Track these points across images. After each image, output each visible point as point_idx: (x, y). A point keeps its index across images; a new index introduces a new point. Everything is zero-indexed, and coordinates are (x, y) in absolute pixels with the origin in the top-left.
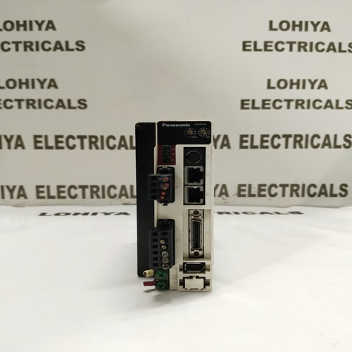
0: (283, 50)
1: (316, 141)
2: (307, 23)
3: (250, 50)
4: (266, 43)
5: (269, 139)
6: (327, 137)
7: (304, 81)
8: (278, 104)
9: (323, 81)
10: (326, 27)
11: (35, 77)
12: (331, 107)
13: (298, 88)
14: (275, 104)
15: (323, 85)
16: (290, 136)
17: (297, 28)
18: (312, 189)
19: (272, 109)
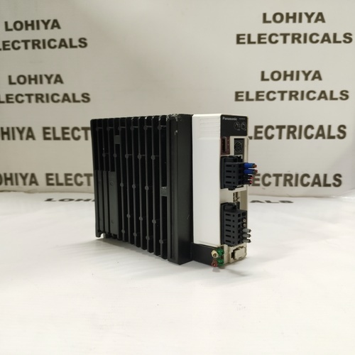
0: (277, 42)
1: (310, 132)
2: (301, 14)
3: (244, 43)
4: (259, 35)
5: (263, 130)
6: (321, 127)
7: (298, 72)
8: (272, 96)
9: (317, 72)
10: (320, 17)
11: (43, 73)
12: (326, 98)
13: (292, 79)
14: (269, 96)
15: (317, 76)
16: (284, 127)
17: (291, 20)
18: (305, 178)
19: (266, 100)
